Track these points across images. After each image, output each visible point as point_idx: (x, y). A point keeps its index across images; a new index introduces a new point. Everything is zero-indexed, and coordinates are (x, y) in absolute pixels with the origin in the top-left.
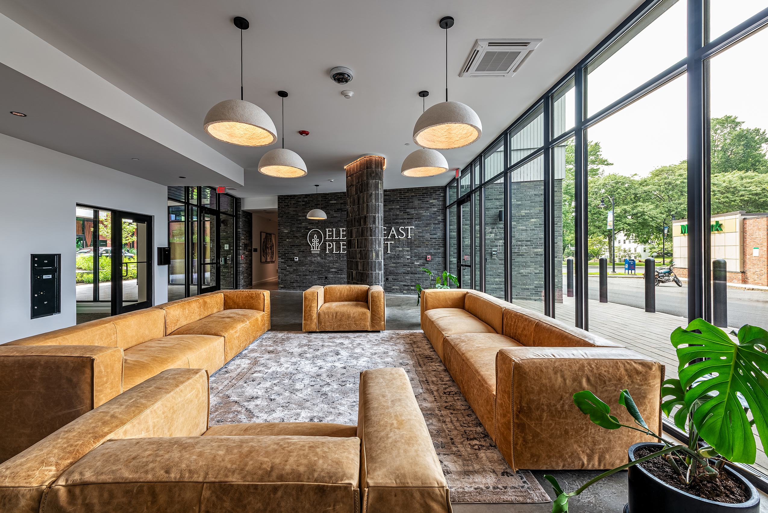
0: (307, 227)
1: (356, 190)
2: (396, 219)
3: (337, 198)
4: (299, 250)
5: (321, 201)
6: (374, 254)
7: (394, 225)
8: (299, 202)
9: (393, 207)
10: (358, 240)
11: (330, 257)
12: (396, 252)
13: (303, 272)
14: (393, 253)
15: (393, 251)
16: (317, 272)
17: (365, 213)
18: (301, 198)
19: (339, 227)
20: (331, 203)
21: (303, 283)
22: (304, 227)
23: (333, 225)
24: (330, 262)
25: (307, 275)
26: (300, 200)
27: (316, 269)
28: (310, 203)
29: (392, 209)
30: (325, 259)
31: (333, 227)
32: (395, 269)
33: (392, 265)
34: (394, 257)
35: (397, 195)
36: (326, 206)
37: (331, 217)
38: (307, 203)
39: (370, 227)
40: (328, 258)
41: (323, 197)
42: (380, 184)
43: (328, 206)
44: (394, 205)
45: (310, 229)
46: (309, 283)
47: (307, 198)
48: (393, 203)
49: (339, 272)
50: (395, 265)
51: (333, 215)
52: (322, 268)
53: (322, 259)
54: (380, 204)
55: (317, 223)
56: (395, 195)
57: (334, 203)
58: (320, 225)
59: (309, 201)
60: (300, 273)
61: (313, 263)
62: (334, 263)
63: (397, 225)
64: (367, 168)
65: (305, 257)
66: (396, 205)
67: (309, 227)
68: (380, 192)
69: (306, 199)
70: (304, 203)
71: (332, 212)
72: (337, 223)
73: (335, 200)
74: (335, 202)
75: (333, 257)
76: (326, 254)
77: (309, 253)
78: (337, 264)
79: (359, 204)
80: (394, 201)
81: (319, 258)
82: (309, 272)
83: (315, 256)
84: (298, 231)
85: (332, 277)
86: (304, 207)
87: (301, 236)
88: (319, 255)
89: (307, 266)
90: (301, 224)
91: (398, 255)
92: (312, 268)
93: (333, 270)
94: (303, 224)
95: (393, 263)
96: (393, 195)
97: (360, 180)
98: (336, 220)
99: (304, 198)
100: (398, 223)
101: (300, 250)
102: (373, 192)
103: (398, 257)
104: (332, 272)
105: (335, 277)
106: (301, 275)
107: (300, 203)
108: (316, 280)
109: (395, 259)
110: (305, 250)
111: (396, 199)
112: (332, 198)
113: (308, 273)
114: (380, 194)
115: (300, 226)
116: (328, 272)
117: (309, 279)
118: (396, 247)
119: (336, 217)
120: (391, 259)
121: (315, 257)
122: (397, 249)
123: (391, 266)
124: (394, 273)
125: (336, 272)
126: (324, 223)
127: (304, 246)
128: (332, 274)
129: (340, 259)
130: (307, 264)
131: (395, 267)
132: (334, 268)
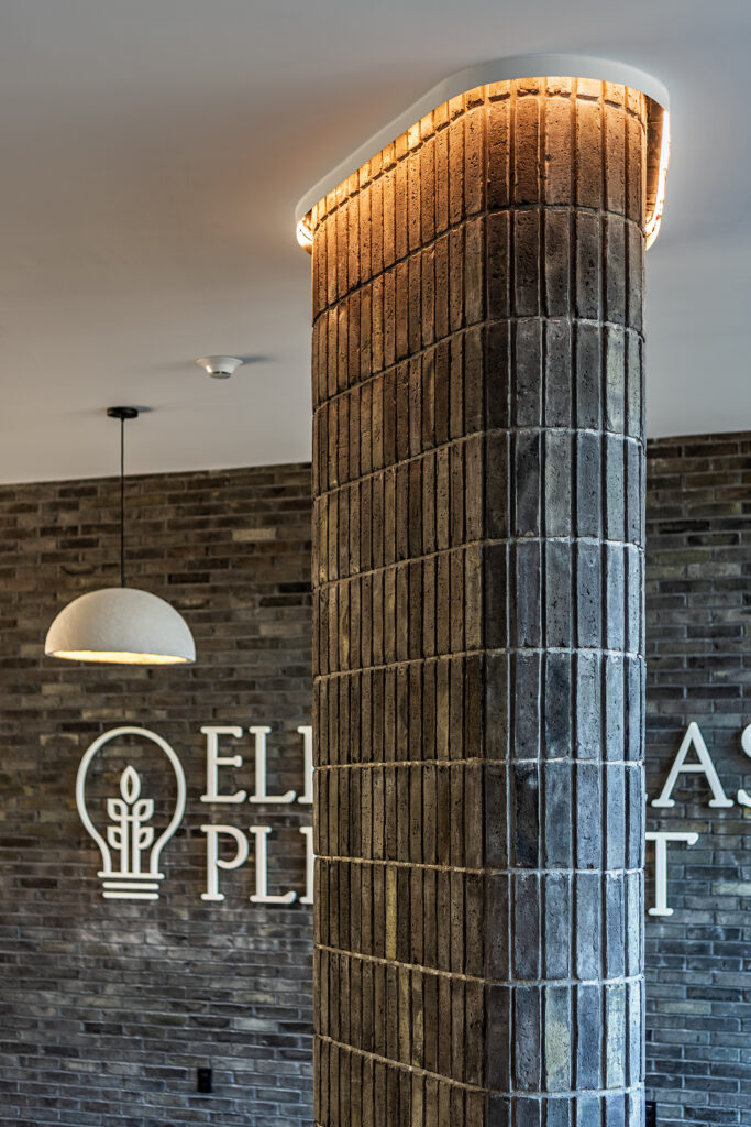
0: (78, 712)
1: (393, 418)
2: (718, 662)
3: (287, 505)
4: (17, 869)
5: (175, 527)
6: (558, 1035)
7: (701, 704)
8: (21, 535)
9: (696, 570)
10: (404, 875)
11: (229, 929)
12: (714, 911)
13: (49, 1024)
14: (689, 919)
15: (696, 902)
16: (144, 1032)
17: (475, 638)
18: (31, 509)
19: (291, 715)
20: (239, 547)
21: (50, 1103)
22: (53, 713)
23: (255, 700)
24: (232, 965)
25: (73, 1053)
26: (26, 521)
27: (137, 1009)
28: (91, 544)
29: (688, 585)
30: (197, 941)
31: (248, 714)
32: (706, 1036)
33: (688, 1007)
34: (702, 949)
35: (725, 479)
36: (203, 564)
37: (241, 646)
38: (77, 541)
39: (521, 777)
40: (217, 940)
41: (186, 498)
42: (614, 359)
43: (215, 564)
44: (702, 559)
45: (93, 729)
46: (87, 1107)
47: (73, 507)
48: (694, 541)
49: (292, 1042)
50: (704, 1008)
51: (255, 629)
52: (176, 1006)
53: (179, 940)
54: (615, 545)
55: (145, 687)
56: (712, 481)
57: (265, 546)
58: (162, 703)
59: (87, 529)
60: (24, 1037)
61: (117, 966)
62: (256, 972)
63: (726, 710)
64: (494, 202)
65: (58, 922)
66: (719, 557)
67: (86, 716)
68: (615, 436)
69: (67, 519)
70: (51, 545)
71: (243, 609)
72: (279, 685)
73: (269, 522)
74: (265, 534)
75: (252, 929)
76: (202, 912)
77: (87, 898)
78: (281, 985)
79: (413, 546)
80: (705, 526)
81: (154, 935)
82: (90, 1028)
83: (131, 922)
84: (15, 741)
85: (247, 1077)
86: (51, 570)
87: (32, 779)
88: (159, 913)
89: (72, 984)
90: (32, 690)
91: (732, 932)
92: (108, 1002)
93: (253, 1024)
94: (48, 689)
95: (696, 993)
96: (694, 482)
97: (428, 326)
98: (269, 664)
99: (55, 507)
100: (733, 691)
101: (28, 870)
102: (555, 436)
103: (734, 951)
104: (247, 1037)
105: (270, 1079)
106: (31, 1048)
107: (28, 547)
108: (131, 1086)
109: (709, 965)
110: (61, 878)
111: (715, 508)
112: (245, 508)
113: (80, 1038)
114: (615, 451)
115: (26, 703)
116: (218, 1038)
117: (87, 1081)
118: (714, 873)
119: (275, 643)
120: (675, 964)
121: (126, 926)
122: (724, 887)
123: (674, 1017)
124: (700, 1069)
125: (272, 1040)
126: (193, 687)
127: (56, 842)
128: (247, 1054)
129: (299, 945)
130: (75, 974)
131: (705, 1023)
132: (262, 1010)
